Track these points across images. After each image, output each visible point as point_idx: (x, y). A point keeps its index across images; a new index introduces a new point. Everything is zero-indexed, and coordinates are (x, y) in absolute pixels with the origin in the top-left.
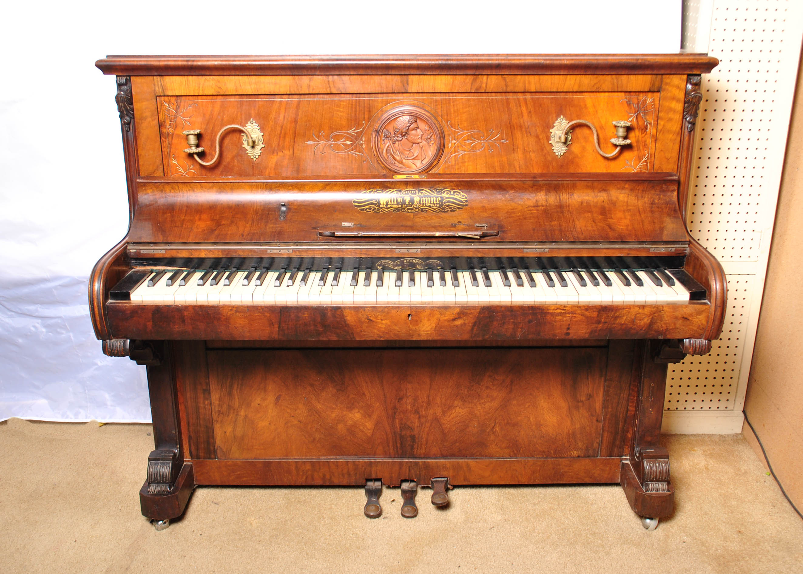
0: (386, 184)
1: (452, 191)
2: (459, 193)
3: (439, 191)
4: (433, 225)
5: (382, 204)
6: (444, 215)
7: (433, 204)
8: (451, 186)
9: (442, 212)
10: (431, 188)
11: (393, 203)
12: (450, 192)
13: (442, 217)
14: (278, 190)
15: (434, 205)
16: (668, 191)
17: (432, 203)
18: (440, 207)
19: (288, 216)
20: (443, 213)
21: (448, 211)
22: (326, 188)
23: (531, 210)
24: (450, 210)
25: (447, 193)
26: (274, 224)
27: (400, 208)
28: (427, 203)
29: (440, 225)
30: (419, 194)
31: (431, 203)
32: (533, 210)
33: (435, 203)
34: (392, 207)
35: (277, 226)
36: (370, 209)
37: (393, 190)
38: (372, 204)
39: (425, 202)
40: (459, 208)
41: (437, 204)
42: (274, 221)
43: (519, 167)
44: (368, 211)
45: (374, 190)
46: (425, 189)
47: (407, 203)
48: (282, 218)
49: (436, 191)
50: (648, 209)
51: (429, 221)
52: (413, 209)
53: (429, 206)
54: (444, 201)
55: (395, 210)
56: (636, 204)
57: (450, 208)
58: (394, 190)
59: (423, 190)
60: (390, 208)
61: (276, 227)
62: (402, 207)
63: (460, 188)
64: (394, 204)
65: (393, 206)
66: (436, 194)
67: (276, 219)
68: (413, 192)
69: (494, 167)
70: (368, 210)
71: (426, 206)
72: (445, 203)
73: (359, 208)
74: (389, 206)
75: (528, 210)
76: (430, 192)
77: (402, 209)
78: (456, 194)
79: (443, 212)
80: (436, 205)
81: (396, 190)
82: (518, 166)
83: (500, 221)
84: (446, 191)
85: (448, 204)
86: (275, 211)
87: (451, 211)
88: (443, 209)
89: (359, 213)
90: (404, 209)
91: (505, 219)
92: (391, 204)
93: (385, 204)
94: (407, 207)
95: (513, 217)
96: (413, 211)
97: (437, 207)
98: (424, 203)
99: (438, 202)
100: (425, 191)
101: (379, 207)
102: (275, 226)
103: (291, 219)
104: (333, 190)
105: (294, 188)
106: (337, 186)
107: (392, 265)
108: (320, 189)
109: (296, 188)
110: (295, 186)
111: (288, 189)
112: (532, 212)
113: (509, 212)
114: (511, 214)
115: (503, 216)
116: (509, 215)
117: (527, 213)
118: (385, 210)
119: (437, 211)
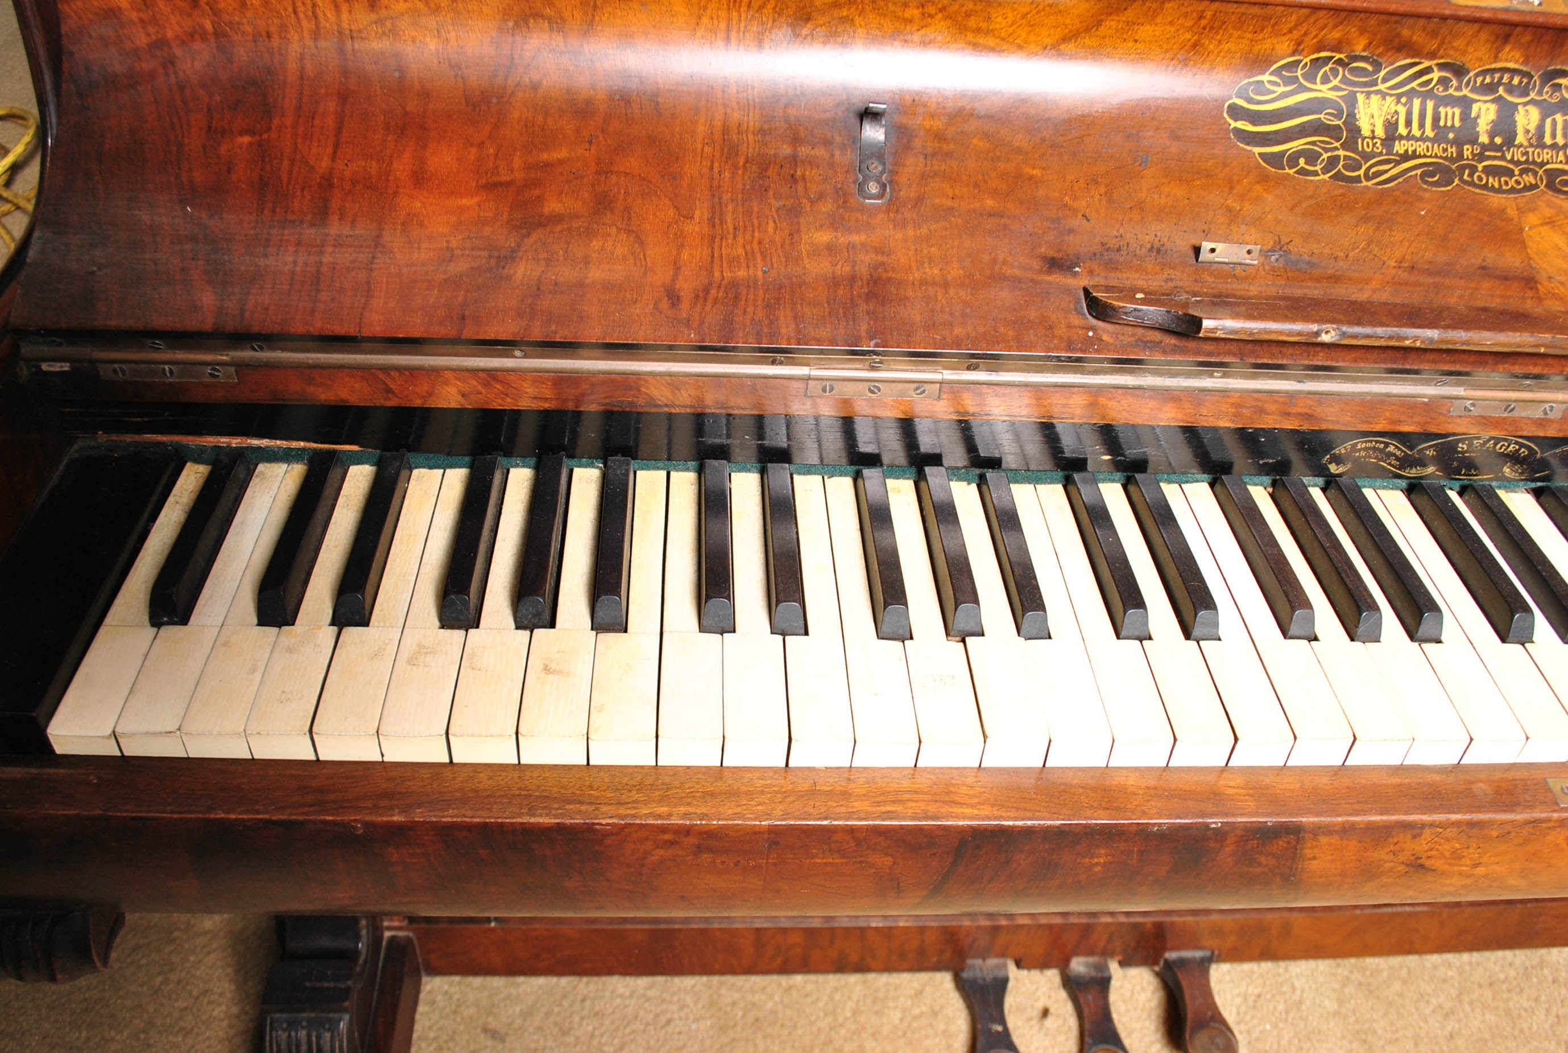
0: (1406, 33)
5: (1366, 131)
11: (1416, 132)
14: (843, 20)
19: (903, 179)
22: (1099, 24)
26: (835, 223)
27: (1451, 160)
34: (1415, 156)
35: (856, 238)
36: (1312, 157)
37: (1426, 64)
42: (827, 207)
44: (1303, 172)
45: (1338, 56)
48: (873, 188)
55: (1430, 171)
58: (1432, 63)
59: (1564, 75)
60: (1406, 157)
61: (850, 247)
62: (1461, 155)
64: (1423, 139)
65: (1421, 147)
67: (842, 196)
70: (1302, 161)
73: (1257, 150)
74: (1399, 147)
77: (1462, 169)
81: (1442, 67)
86: (827, 143)
90: (1473, 169)
92: (1409, 137)
93: (1380, 132)
94: (1481, 157)
98: (1561, 141)
101: (1355, 150)
102: (843, 239)
103: (919, 201)
104: (1136, 41)
105: (931, 16)
106: (1158, 20)
107: (1397, 458)
108: (1070, 31)
109: (940, 15)
110: (940, 6)
111: (898, 18)
118: (1386, 171)
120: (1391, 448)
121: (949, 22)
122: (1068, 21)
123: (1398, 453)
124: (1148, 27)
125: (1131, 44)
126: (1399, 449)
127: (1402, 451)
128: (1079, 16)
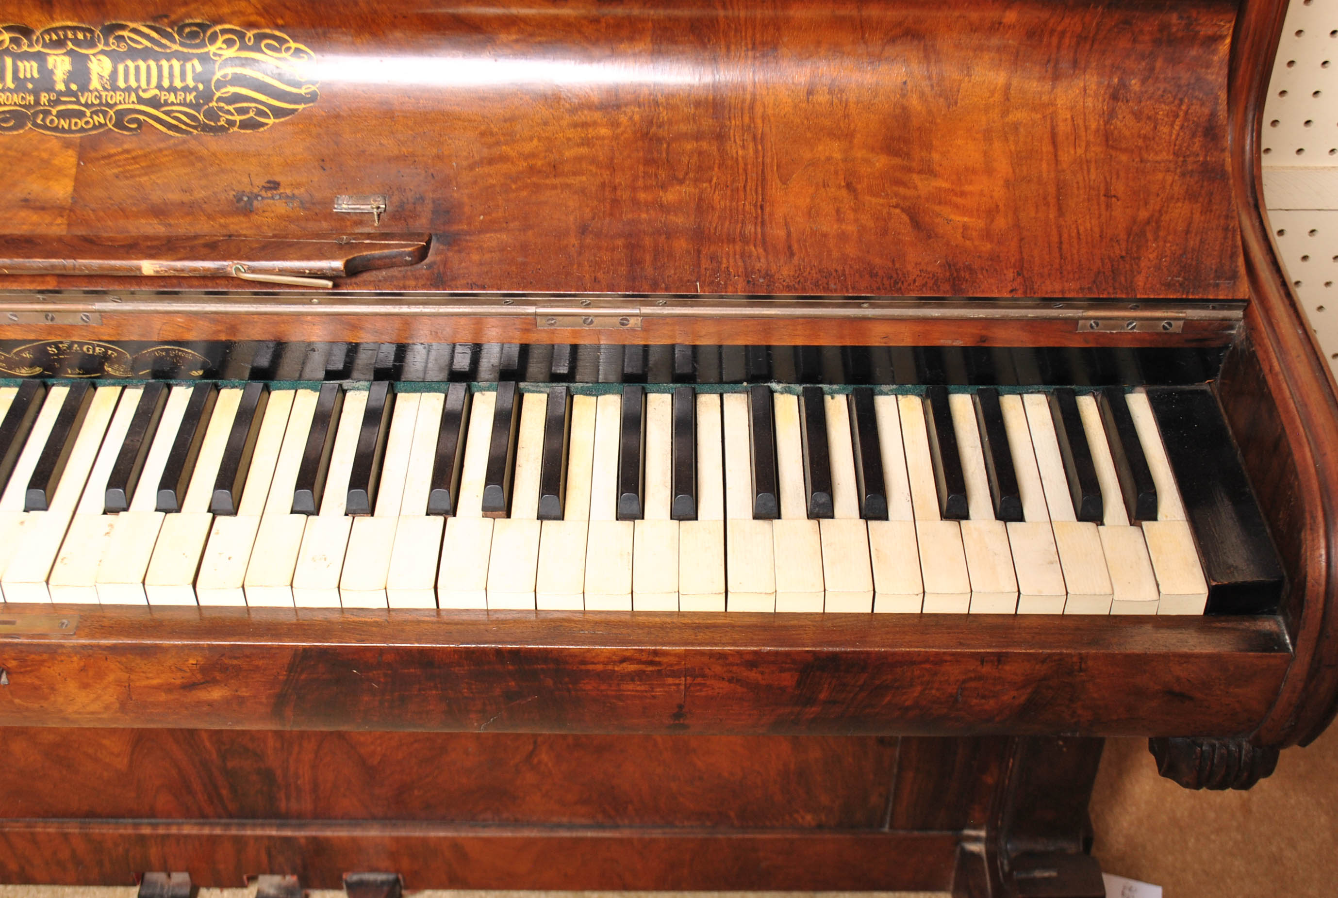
1: (250, 34)
2: (280, 41)
3: (193, 35)
4: (156, 197)
6: (213, 144)
7: (172, 89)
8: (242, 13)
9: (205, 128)
12: (242, 36)
13: (201, 159)
15: (172, 98)
16: (1191, 38)
17: (166, 84)
18: (196, 106)
20: (208, 137)
21: (231, 123)
23: (585, 125)
24: (237, 118)
25: (229, 43)
27: (28, 107)
28: (144, 85)
29: (186, 198)
30: (107, 44)
31: (159, 87)
32: (595, 124)
33: (178, 84)
39: (138, 80)
40: (278, 112)
41: (186, 89)
46: (132, 25)
47: (60, 87)
49: (180, 33)
50: (1093, 126)
51: (144, 179)
52: (80, 115)
53: (154, 102)
54: (218, 75)
56: (1045, 98)
57: (241, 111)
59: (123, 27)
62: (37, 102)
64: (4, 91)
66: (182, 44)
68: (80, 36)
71: (141, 101)
72: (220, 84)
75: (576, 126)
76: (154, 34)
77: (35, 114)
78: (268, 46)
79: (211, 129)
80: (181, 96)
83: (446, 182)
84: (224, 32)
85: (232, 90)
87: (244, 125)
88: (212, 114)
90: (46, 113)
91: (471, 167)
95: (504, 158)
96: (81, 123)
97: (184, 104)
98: (134, 84)
99: (191, 83)
100: (134, 31)
112: (591, 132)
113: (492, 134)
114: (498, 143)
115: (465, 154)
116: (490, 147)
117: (569, 139)
119: (184, 127)
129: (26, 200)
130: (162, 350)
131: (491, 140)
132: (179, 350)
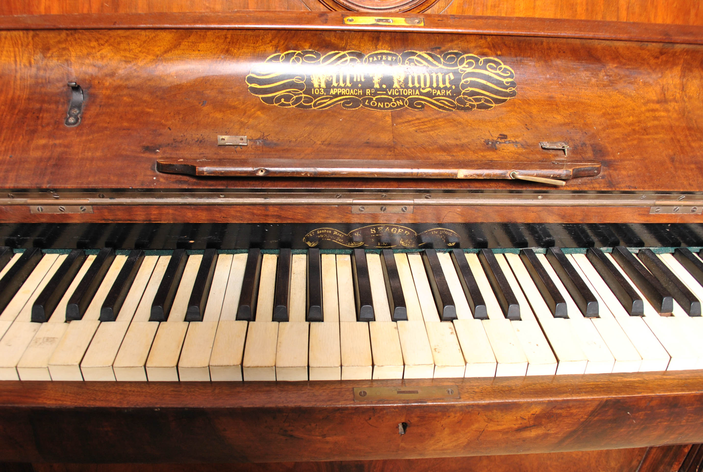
0: (327, 38)
1: (482, 59)
2: (497, 64)
3: (452, 59)
4: (441, 142)
5: (316, 85)
6: (464, 116)
7: (438, 88)
8: (480, 47)
9: (459, 108)
10: (432, 50)
11: (342, 84)
12: (477, 60)
13: (460, 123)
15: (439, 93)
17: (435, 85)
18: (452, 97)
19: (88, 116)
20: (462, 113)
21: (473, 106)
22: (180, 44)
23: (653, 110)
24: (476, 103)
25: (470, 64)
26: (51, 136)
27: (360, 96)
28: (423, 86)
29: (458, 142)
30: (404, 63)
31: (431, 87)
32: (656, 110)
33: (441, 85)
34: (341, 95)
35: (57, 142)
36: (287, 98)
37: (342, 53)
38: (292, 85)
39: (419, 83)
40: (497, 101)
41: (445, 88)
42: (50, 128)
43: (628, 8)
44: (283, 105)
45: (298, 52)
46: (419, 53)
47: (377, 86)
48: (72, 120)
49: (444, 58)
51: (431, 133)
52: (390, 101)
53: (429, 94)
54: (463, 81)
55: (347, 101)
57: (476, 100)
58: (345, 52)
59: (414, 54)
60: (336, 96)
61: (55, 145)
62: (364, 94)
63: (499, 53)
64: (345, 87)
65: (344, 91)
66: (444, 64)
67: (57, 124)
68: (390, 58)
69: (572, 7)
70: (283, 100)
71: (421, 94)
72: (464, 87)
73: (260, 96)
74: (333, 92)
75: (649, 111)
76: (430, 58)
77: (365, 100)
78: (490, 67)
79: (462, 109)
80: (443, 92)
81: (351, 54)
82: (625, 7)
83: (593, 136)
84: (468, 58)
85: (471, 89)
86: (57, 102)
87: (480, 107)
88: (460, 101)
89: (262, 108)
90: (370, 100)
91: (604, 130)
92: (337, 87)
93: (323, 85)
94: (375, 94)
95: (618, 126)
96: (390, 105)
97: (445, 96)
98: (417, 85)
99: (448, 85)
100: (420, 56)
101: (310, 94)
102: (51, 142)
103: (93, 124)
104: (199, 51)
105: (102, 45)
106: (207, 40)
107: (341, 238)
108: (167, 48)
109: (106, 44)
110: (105, 40)
111: (88, 47)
112: (657, 114)
113: (609, 114)
114: (613, 118)
115: (598, 123)
116: (610, 120)
117: (647, 117)
118: (325, 103)
119: (447, 107)
120: (335, 233)
121: (111, 47)
122: (165, 44)
123: (340, 235)
124: (203, 44)
125: (197, 52)
126: (340, 233)
127: (342, 234)
128: (169, 41)
129: (367, 143)
130: (436, 230)
131: (609, 117)
132: (446, 230)
